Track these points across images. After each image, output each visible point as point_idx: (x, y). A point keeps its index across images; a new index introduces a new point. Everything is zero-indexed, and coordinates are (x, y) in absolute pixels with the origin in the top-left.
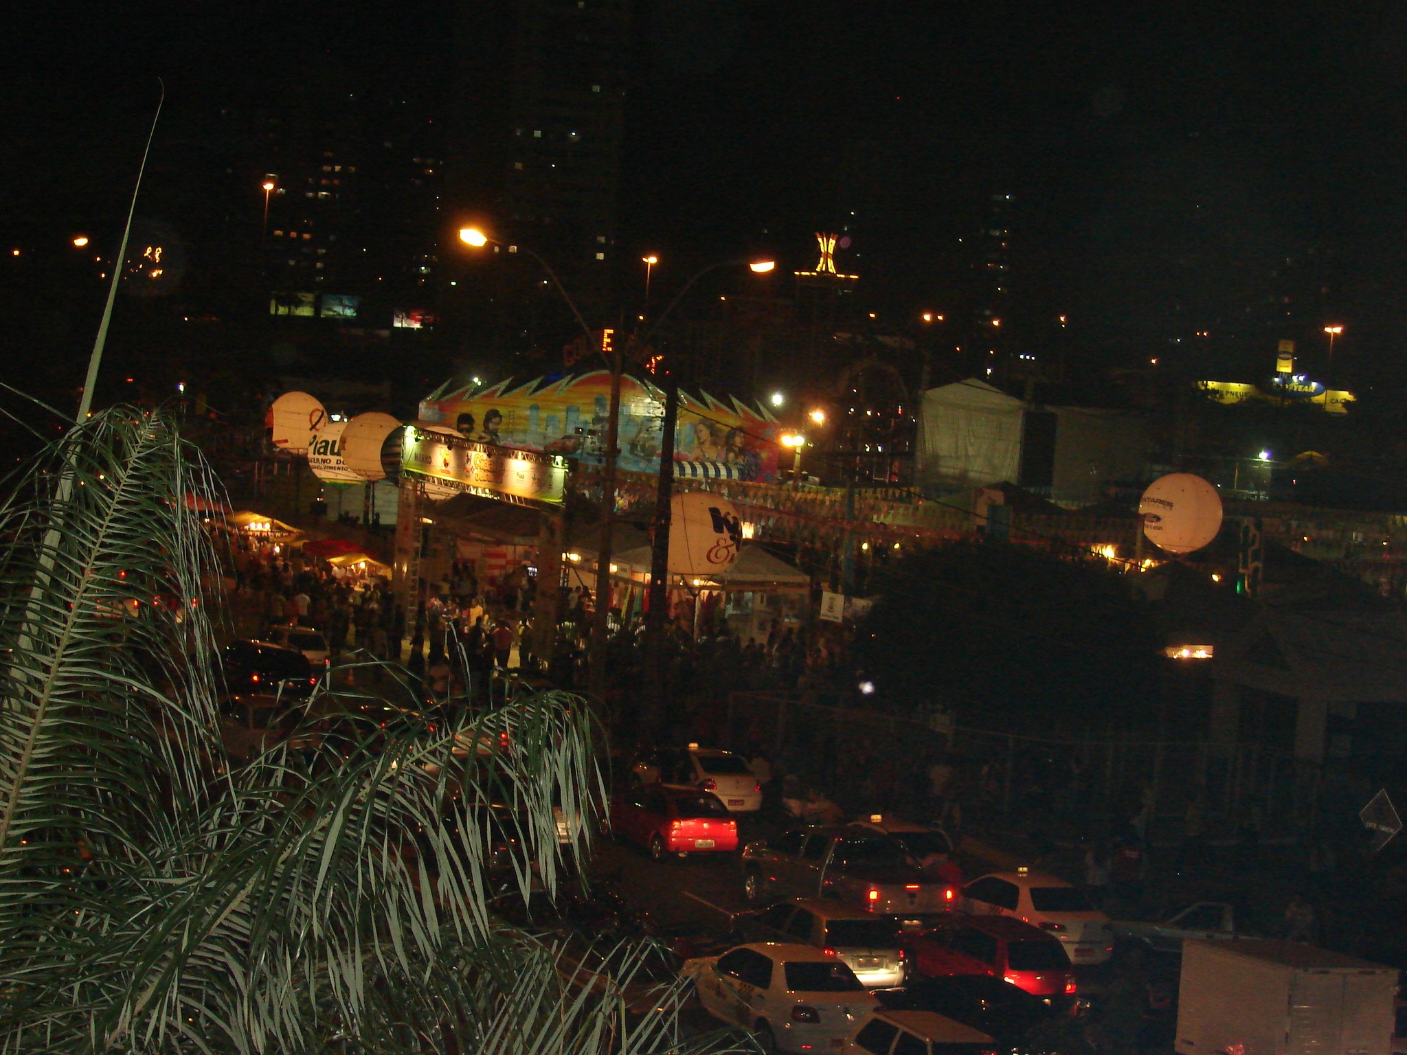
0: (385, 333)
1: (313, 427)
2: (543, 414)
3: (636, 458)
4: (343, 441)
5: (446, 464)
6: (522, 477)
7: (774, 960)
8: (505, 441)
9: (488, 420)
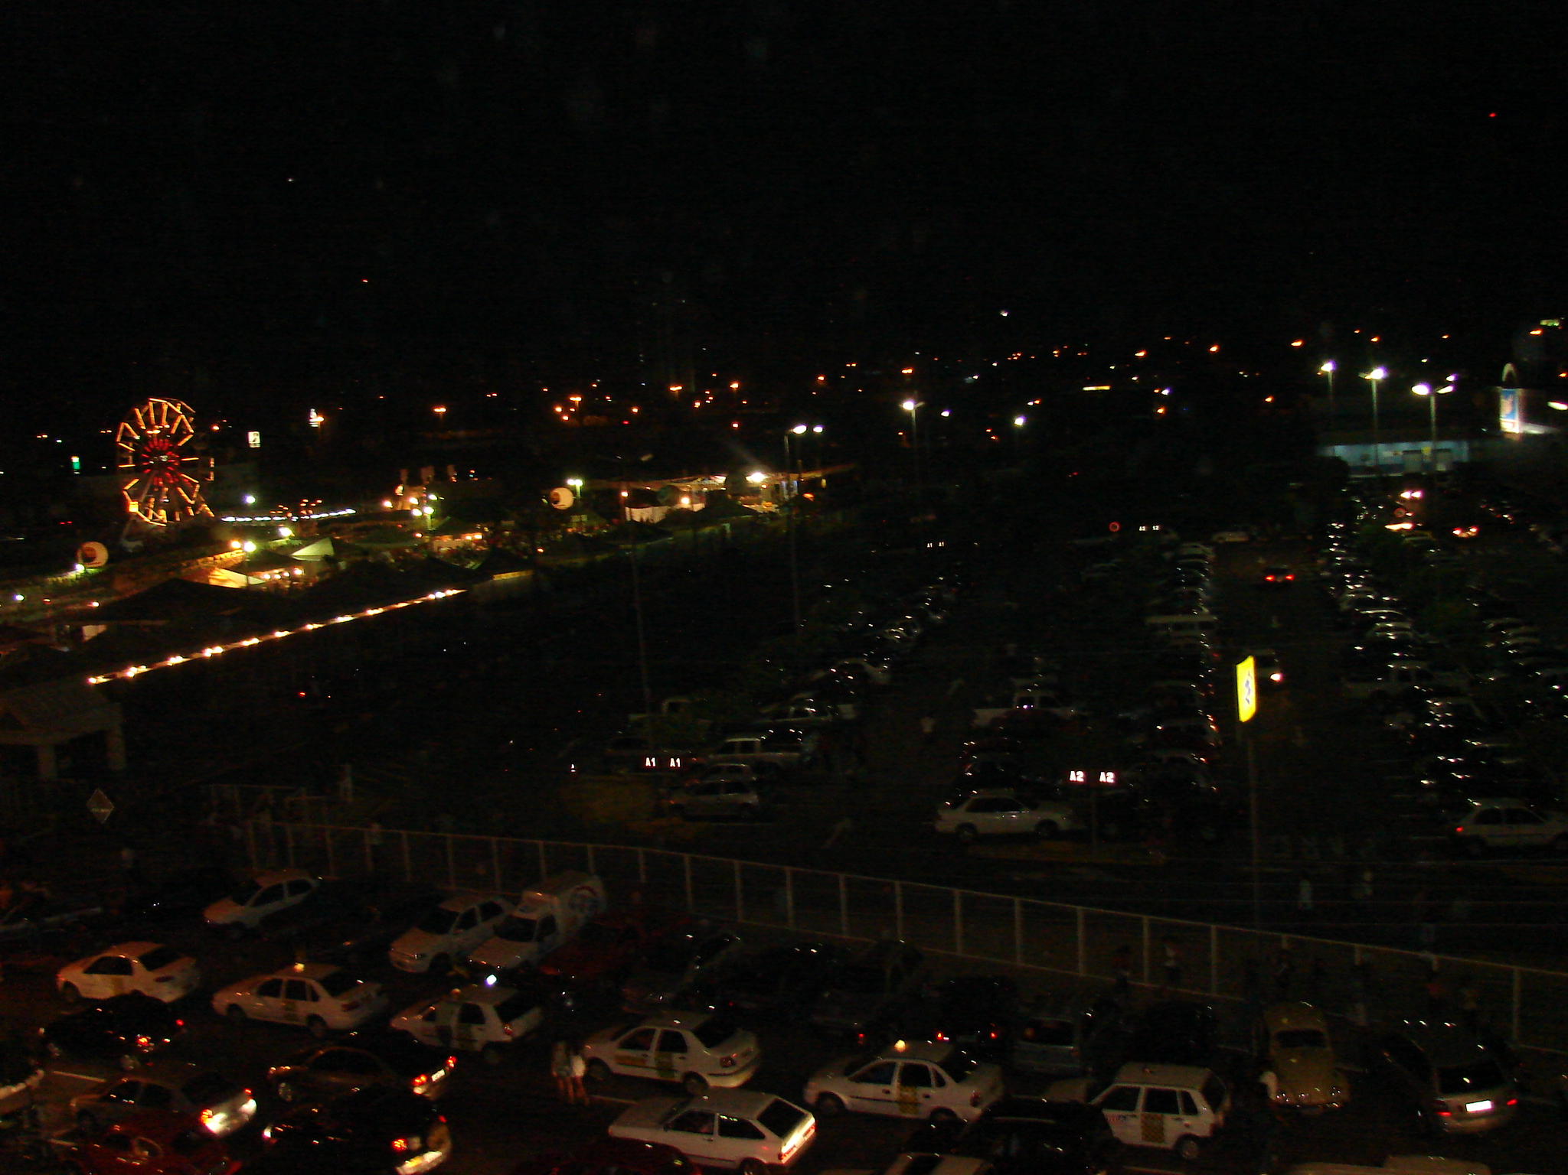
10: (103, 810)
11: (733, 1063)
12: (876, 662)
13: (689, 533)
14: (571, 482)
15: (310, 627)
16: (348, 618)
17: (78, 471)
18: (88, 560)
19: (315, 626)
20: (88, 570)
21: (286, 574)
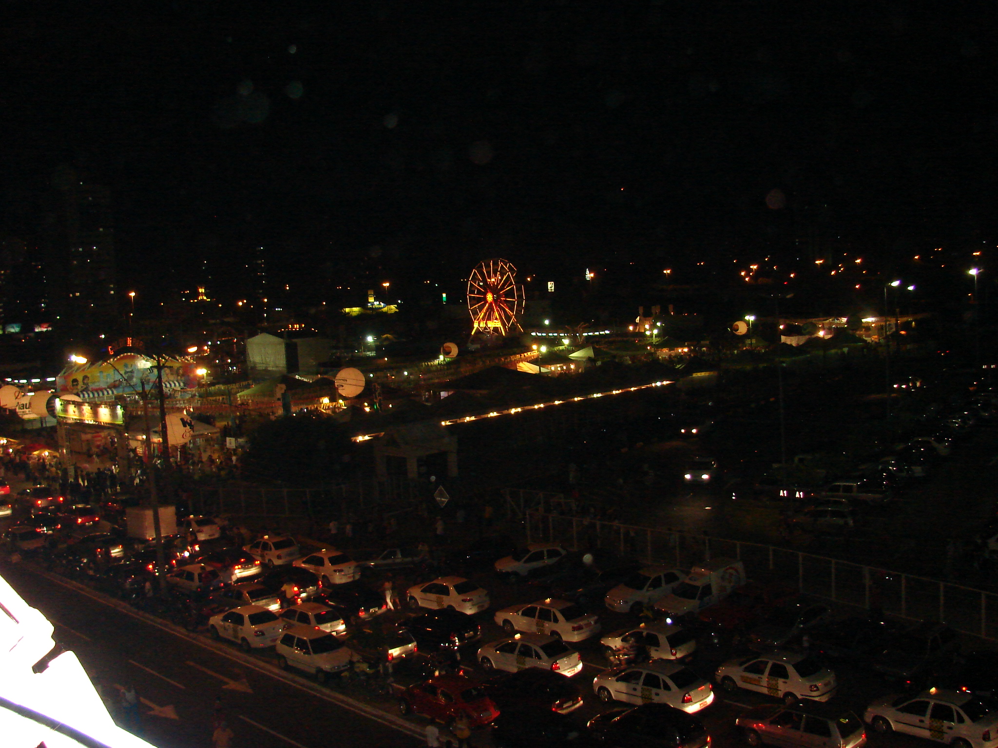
0: (32, 335)
1: (16, 398)
2: (105, 374)
4: (30, 404)
5: (74, 412)
6: (105, 415)
7: (244, 614)
8: (92, 386)
9: (84, 380)
10: (443, 499)
11: (818, 690)
12: (940, 440)
13: (821, 353)
14: (747, 318)
15: (576, 399)
16: (599, 395)
17: (445, 302)
18: (447, 353)
19: (579, 399)
20: (446, 359)
21: (565, 368)
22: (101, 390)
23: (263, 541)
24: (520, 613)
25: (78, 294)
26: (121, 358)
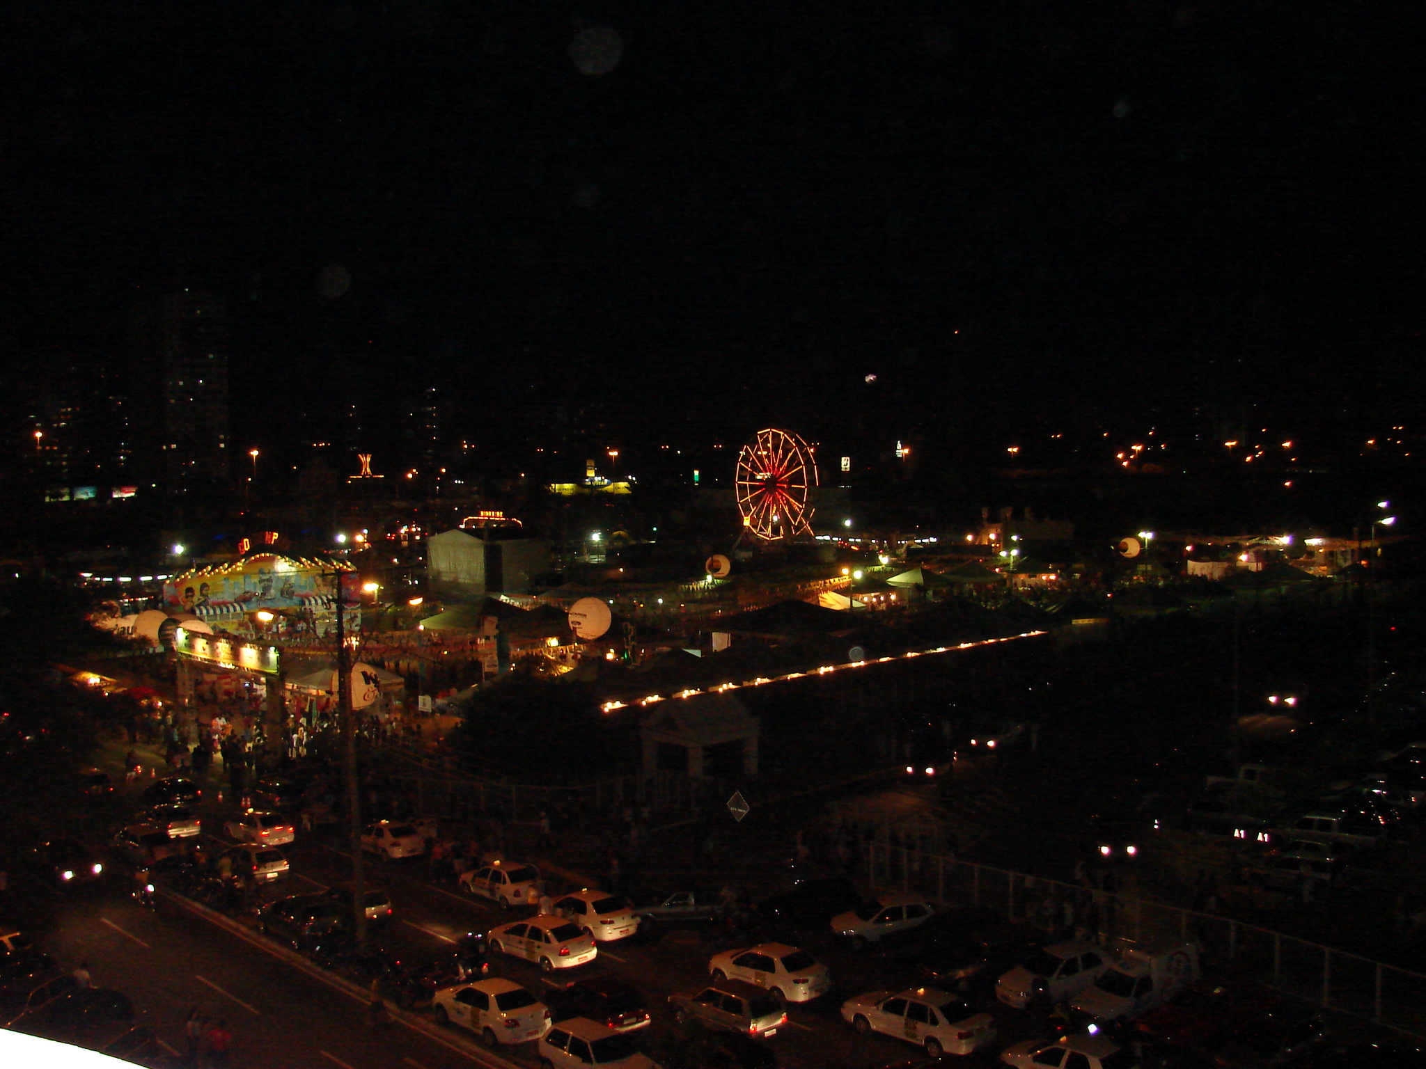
0: (110, 503)
2: (232, 582)
3: (285, 599)
4: (135, 628)
5: (204, 650)
6: (251, 658)
7: (488, 993)
8: (212, 599)
9: (202, 589)
10: (740, 810)
13: (1251, 593)
14: (1142, 535)
15: (909, 655)
16: (943, 650)
17: (699, 484)
18: (715, 570)
19: (914, 654)
20: (715, 580)
21: (882, 598)
22: (225, 604)
23: (493, 869)
24: (881, 1007)
25: (174, 446)
26: (256, 560)
